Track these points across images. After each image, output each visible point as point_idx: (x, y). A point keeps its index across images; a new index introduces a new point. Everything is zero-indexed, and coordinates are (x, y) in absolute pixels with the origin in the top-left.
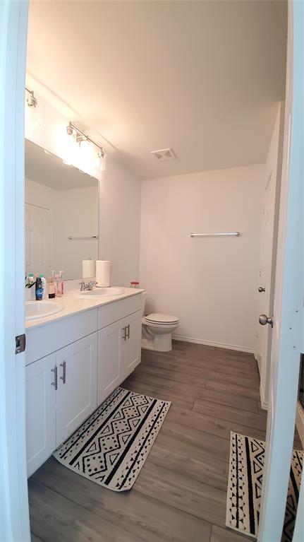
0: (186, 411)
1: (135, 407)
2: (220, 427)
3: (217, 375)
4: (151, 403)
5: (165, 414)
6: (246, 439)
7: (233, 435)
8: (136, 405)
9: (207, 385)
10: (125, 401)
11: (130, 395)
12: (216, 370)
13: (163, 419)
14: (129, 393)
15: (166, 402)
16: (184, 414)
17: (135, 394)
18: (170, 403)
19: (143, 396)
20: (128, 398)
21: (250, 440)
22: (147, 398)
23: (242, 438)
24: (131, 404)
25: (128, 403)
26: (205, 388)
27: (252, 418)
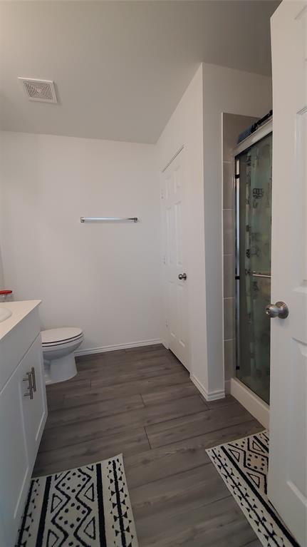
0: (147, 455)
1: (73, 500)
2: (193, 451)
3: (146, 383)
4: (94, 475)
5: (124, 479)
6: (222, 448)
7: (210, 454)
8: (73, 496)
9: (145, 401)
10: (50, 501)
11: (53, 483)
12: (143, 378)
13: (126, 491)
14: (49, 480)
15: (115, 458)
16: (146, 462)
17: (61, 475)
18: (120, 457)
19: (76, 470)
20: (53, 490)
21: (227, 447)
22: (84, 469)
23: (218, 449)
24: (65, 499)
25: (57, 501)
26: (145, 406)
27: (209, 419)
